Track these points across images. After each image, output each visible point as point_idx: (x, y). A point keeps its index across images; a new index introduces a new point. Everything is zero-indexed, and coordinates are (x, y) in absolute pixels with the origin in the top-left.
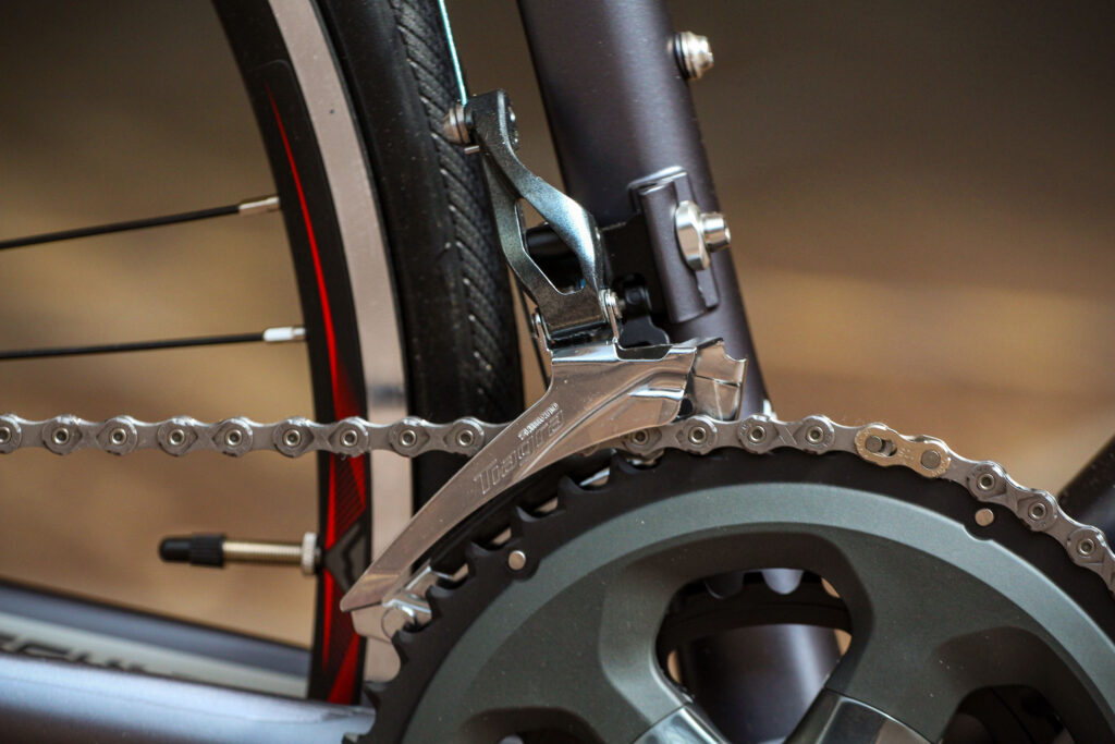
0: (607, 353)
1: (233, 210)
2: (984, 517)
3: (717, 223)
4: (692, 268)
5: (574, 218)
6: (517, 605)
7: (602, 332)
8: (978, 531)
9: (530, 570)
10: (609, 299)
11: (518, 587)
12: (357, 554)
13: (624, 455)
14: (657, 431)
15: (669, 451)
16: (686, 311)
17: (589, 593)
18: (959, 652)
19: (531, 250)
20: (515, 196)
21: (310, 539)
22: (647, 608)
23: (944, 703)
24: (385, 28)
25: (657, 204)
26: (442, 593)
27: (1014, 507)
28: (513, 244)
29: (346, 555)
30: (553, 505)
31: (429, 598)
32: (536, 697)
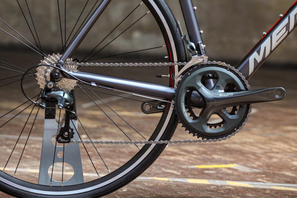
0: (197, 56)
1: (162, 47)
2: (228, 69)
3: (205, 46)
4: (203, 49)
5: (193, 45)
6: (189, 78)
7: (196, 54)
8: (228, 70)
9: (190, 75)
10: (197, 52)
11: (189, 76)
12: (173, 76)
13: (198, 65)
14: (201, 63)
15: (202, 64)
16: (202, 53)
17: (195, 77)
18: (226, 80)
19: (190, 48)
20: (188, 43)
21: (169, 75)
22: (200, 78)
23: (225, 85)
24: (175, 30)
25: (200, 44)
26: (182, 77)
27: (231, 68)
28: (188, 47)
29: (172, 76)
30: (192, 69)
31: (182, 78)
32: (191, 85)
